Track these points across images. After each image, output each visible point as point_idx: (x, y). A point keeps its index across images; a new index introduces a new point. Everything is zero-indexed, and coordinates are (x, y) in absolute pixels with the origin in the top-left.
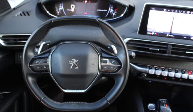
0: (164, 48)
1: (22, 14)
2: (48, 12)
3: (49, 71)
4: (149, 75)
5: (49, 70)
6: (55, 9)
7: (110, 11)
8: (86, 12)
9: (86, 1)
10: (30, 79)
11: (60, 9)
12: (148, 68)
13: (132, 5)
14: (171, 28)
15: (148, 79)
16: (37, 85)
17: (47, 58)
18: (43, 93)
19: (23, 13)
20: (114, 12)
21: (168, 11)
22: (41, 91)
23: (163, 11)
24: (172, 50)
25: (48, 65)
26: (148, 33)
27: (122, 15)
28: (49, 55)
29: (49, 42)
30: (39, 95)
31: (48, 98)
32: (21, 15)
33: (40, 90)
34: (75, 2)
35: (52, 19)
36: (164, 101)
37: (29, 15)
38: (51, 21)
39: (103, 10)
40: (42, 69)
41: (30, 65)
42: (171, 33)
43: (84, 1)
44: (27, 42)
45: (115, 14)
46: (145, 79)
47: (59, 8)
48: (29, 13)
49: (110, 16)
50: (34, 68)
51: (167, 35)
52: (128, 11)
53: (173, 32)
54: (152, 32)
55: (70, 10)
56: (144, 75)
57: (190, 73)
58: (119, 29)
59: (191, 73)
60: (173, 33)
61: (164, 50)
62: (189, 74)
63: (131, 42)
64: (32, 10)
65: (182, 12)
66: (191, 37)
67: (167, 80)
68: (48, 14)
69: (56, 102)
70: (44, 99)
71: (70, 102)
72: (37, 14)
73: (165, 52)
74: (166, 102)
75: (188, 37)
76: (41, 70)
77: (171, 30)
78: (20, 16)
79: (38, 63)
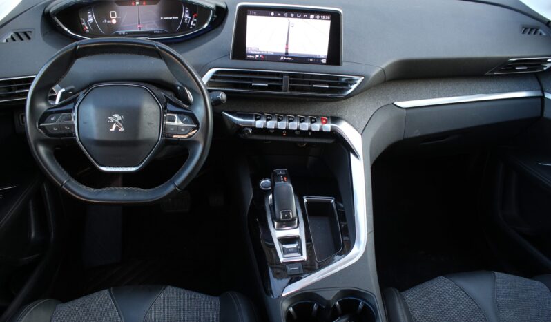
0: (277, 81)
1: (15, 37)
2: (66, 29)
3: (75, 135)
4: (256, 130)
5: (75, 132)
6: (81, 22)
7: (184, 18)
8: (139, 23)
9: (137, 3)
10: (42, 149)
11: (90, 20)
12: (254, 118)
13: (223, 5)
14: (287, 44)
15: (255, 137)
16: (54, 158)
17: (71, 111)
18: (65, 173)
19: (17, 34)
20: (191, 20)
21: (279, 16)
22: (63, 170)
23: (271, 16)
24: (290, 83)
25: (74, 125)
26: (248, 56)
27: (206, 25)
28: (74, 108)
29: (73, 87)
30: (59, 176)
31: (74, 182)
32: (12, 37)
33: (60, 167)
34: (116, 6)
35: (78, 42)
36: (281, 171)
37: (29, 38)
38: (76, 46)
39: (170, 18)
40: (63, 132)
41: (41, 125)
42: (287, 53)
43: (133, 3)
44: (31, 91)
45: (194, 22)
46: (250, 137)
47: (86, 19)
48: (29, 34)
49: (185, 27)
50: (48, 129)
51: (282, 58)
52: (215, 16)
53: (291, 51)
54: (254, 55)
55: (109, 22)
56: (248, 131)
57: (324, 121)
58: (189, 57)
59: (326, 120)
60: (292, 54)
61: (278, 84)
62: (323, 123)
63: (219, 75)
64: (34, 29)
65: (302, 17)
66: (322, 59)
67: (287, 135)
68: (67, 32)
69: (88, 189)
70: (67, 184)
71: (113, 188)
72: (44, 35)
73: (279, 88)
74: (284, 173)
75: (316, 59)
76: (60, 132)
77: (287, 49)
78: (11, 41)
79: (54, 121)
